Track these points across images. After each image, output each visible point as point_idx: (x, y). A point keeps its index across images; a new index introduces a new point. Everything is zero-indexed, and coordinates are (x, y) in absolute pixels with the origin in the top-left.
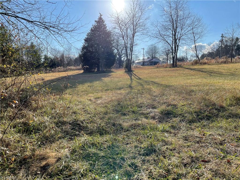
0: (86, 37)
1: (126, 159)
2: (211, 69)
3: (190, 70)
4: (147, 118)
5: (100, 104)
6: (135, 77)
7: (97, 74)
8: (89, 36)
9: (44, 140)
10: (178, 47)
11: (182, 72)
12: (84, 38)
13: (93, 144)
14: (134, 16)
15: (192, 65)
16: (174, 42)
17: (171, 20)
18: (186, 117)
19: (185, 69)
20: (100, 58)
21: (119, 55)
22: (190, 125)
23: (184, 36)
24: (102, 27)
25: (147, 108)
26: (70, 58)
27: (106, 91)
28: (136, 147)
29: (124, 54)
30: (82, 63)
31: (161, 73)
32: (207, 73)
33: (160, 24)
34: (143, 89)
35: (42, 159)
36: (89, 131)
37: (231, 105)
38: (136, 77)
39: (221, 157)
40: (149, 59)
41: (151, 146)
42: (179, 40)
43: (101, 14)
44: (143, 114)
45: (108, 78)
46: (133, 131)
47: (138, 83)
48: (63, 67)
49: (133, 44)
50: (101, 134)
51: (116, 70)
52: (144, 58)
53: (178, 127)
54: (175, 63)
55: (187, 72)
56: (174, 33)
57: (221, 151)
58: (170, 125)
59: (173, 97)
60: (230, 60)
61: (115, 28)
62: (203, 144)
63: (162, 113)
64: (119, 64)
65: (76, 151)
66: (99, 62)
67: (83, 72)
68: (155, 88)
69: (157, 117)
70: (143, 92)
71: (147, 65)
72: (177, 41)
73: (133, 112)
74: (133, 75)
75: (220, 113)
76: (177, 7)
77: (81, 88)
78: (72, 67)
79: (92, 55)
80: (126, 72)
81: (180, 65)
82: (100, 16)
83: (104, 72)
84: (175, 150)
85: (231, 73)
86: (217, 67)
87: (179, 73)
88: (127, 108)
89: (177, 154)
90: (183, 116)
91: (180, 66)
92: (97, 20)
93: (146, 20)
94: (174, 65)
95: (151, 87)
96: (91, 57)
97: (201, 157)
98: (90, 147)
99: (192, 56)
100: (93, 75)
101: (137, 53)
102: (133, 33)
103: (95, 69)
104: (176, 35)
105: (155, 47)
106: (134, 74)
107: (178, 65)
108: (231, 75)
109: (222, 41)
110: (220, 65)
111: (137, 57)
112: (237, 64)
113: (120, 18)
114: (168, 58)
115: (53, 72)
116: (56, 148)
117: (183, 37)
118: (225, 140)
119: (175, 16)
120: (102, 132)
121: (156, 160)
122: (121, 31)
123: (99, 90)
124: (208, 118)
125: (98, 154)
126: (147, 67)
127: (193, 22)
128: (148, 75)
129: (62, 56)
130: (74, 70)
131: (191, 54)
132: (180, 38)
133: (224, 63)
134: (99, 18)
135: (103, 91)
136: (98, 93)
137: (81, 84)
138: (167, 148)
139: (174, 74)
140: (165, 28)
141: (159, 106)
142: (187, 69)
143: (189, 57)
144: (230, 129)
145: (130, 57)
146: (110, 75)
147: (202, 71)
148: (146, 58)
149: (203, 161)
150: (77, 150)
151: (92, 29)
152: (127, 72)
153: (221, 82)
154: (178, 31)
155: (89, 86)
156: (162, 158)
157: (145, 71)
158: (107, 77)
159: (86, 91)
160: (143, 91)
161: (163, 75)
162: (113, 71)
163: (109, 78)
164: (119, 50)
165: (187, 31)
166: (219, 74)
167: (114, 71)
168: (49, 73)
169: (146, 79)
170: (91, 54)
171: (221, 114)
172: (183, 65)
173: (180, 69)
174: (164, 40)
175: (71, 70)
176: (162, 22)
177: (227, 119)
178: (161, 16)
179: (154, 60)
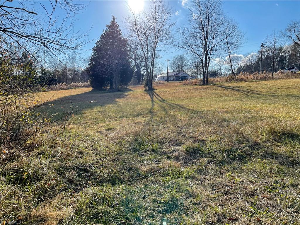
0: (96, 46)
1: (142, 219)
2: (249, 88)
3: (224, 89)
4: (169, 158)
5: (112, 139)
6: (157, 98)
7: (110, 94)
8: (99, 45)
9: (42, 194)
10: (209, 60)
11: (214, 91)
12: (93, 47)
13: (103, 199)
14: (156, 21)
15: (227, 81)
16: (204, 54)
17: (201, 26)
18: (215, 156)
19: (218, 87)
20: (113, 73)
21: (137, 67)
22: (219, 168)
23: (217, 46)
24: (115, 33)
25: (170, 145)
26: (75, 72)
27: (121, 119)
28: (155, 201)
29: (144, 66)
30: (91, 78)
31: (189, 92)
32: (243, 93)
33: (188, 31)
34: (166, 116)
35: (40, 221)
36: (98, 178)
37: (267, 141)
38: (159, 98)
39: (250, 213)
40: (175, 73)
41: (173, 200)
42: (211, 51)
43: (114, 17)
44: (165, 153)
45: (123, 99)
46: (151, 178)
47: (160, 107)
48: (66, 84)
49: (154, 56)
50: (114, 184)
51: (134, 87)
52: (168, 72)
53: (206, 171)
54: (206, 79)
55: (220, 92)
56: (204, 42)
57: (252, 205)
58: (196, 167)
59: (201, 129)
60: (271, 76)
61: (131, 36)
62: (232, 196)
63: (187, 151)
64: (137, 79)
65: (82, 209)
66: (113, 78)
67: (92, 90)
68: (180, 115)
69: (181, 158)
70: (166, 121)
71: (172, 81)
72: (208, 52)
73: (153, 150)
74: (154, 95)
75: (254, 151)
76: (208, 10)
77: (89, 113)
78: (78, 84)
79: (103, 69)
80: (146, 90)
81: (212, 81)
82: (113, 19)
83: (118, 90)
84: (200, 204)
85: (271, 94)
86: (255, 85)
87: (211, 93)
88: (146, 146)
89: (202, 210)
90: (212, 156)
91: (212, 83)
92: (109, 24)
93: (170, 27)
94: (205, 82)
95: (177, 113)
96: (101, 72)
97: (229, 213)
98: (99, 204)
99: (226, 69)
100: (104, 94)
101: (160, 66)
102: (155, 42)
103: (107, 86)
104: (207, 45)
105: (182, 58)
106: (156, 94)
107: (209, 81)
108: (271, 95)
109: (261, 52)
110: (259, 82)
111: (160, 70)
112: (279, 81)
113: (138, 23)
114: (197, 72)
115: (53, 89)
116: (57, 205)
117: (216, 48)
118: (257, 190)
119: (206, 22)
120: (114, 181)
121: (177, 218)
122: (140, 40)
123: (112, 117)
124: (241, 158)
125: (108, 213)
126: (172, 83)
127: (227, 30)
128: (174, 95)
129: (65, 69)
130: (80, 87)
131: (225, 67)
132: (211, 49)
133: (264, 79)
134: (112, 22)
135: (116, 119)
136: (110, 121)
137: (89, 109)
138: (191, 201)
139: (204, 94)
140: (194, 37)
141: (184, 141)
142: (220, 87)
143: (223, 71)
144: (264, 174)
145: (151, 70)
146: (126, 95)
147: (238, 90)
148: (171, 71)
149: (230, 219)
150: (84, 208)
151: (102, 36)
152: (148, 90)
153: (259, 106)
154: (209, 40)
155: (99, 111)
156: (184, 215)
157: (169, 89)
158: (123, 97)
159: (95, 119)
160: (167, 119)
161: (191, 95)
162: (130, 89)
163: (126, 99)
164: (137, 61)
165: (220, 40)
166: (258, 94)
167: (132, 89)
168: (48, 91)
169: (171, 102)
170: (102, 67)
171: (255, 153)
172: (216, 82)
173: (212, 87)
174: (193, 51)
175: (76, 87)
176: (190, 28)
177: (262, 159)
178: (189, 21)
179: (181, 74)
